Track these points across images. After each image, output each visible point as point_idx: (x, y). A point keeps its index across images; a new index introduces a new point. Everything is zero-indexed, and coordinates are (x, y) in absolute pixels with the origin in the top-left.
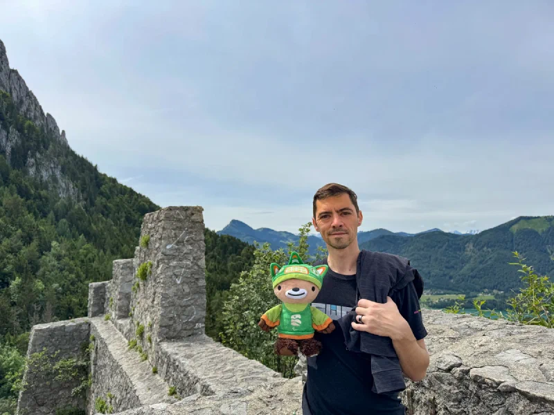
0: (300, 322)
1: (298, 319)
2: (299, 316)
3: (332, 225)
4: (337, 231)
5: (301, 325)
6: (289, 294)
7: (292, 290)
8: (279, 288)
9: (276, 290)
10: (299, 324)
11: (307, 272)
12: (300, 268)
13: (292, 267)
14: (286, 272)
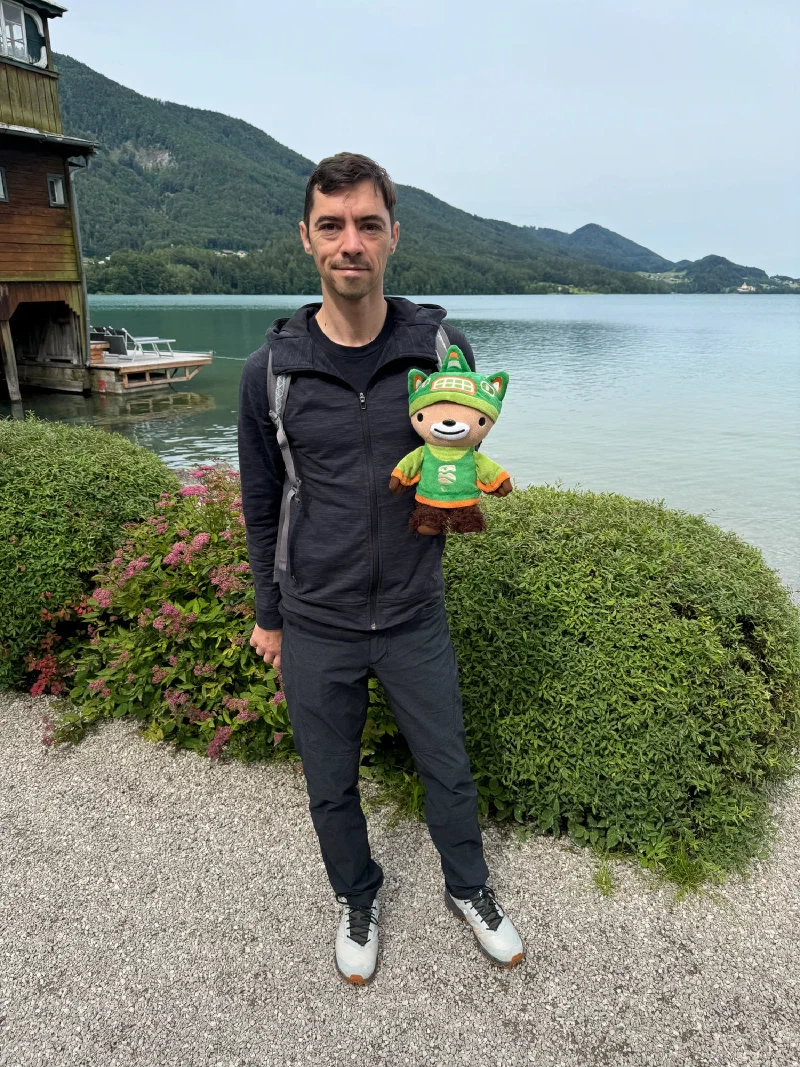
0: (454, 478)
1: (451, 472)
2: (453, 468)
3: (343, 248)
5: (456, 483)
6: (436, 430)
7: (441, 423)
8: (420, 418)
9: (414, 420)
10: (452, 481)
11: (472, 391)
12: (461, 382)
13: (446, 379)
14: (434, 387)
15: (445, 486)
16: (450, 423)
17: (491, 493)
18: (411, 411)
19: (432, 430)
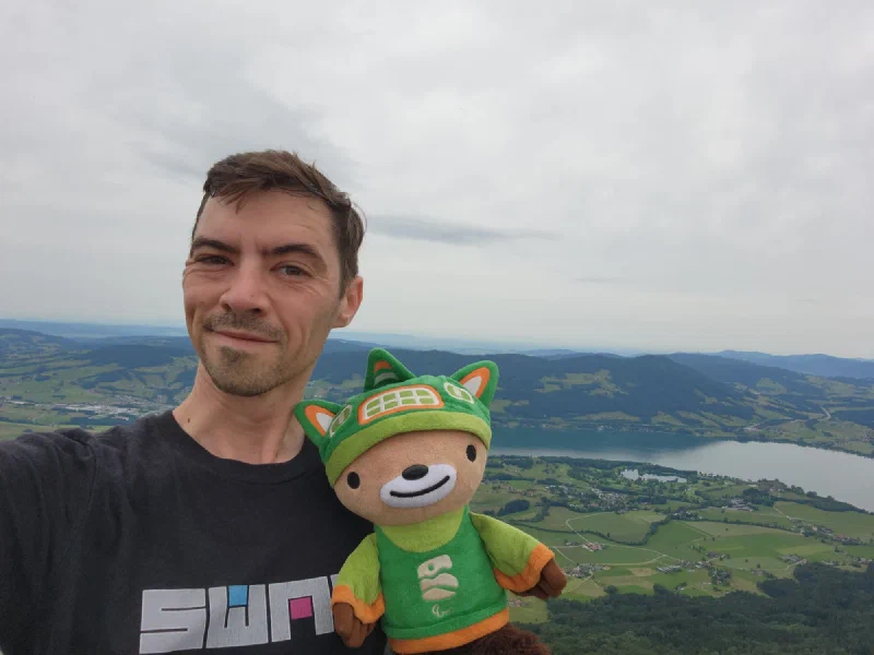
0: (453, 581)
1: (443, 571)
2: (445, 562)
3: (224, 298)
4: (234, 324)
5: (460, 594)
6: (393, 494)
7: (400, 478)
8: (354, 481)
9: (343, 491)
10: (451, 589)
11: (436, 402)
12: (410, 394)
13: (381, 397)
14: (366, 417)
15: (443, 604)
16: (415, 473)
17: (528, 593)
18: (331, 475)
19: (385, 495)
